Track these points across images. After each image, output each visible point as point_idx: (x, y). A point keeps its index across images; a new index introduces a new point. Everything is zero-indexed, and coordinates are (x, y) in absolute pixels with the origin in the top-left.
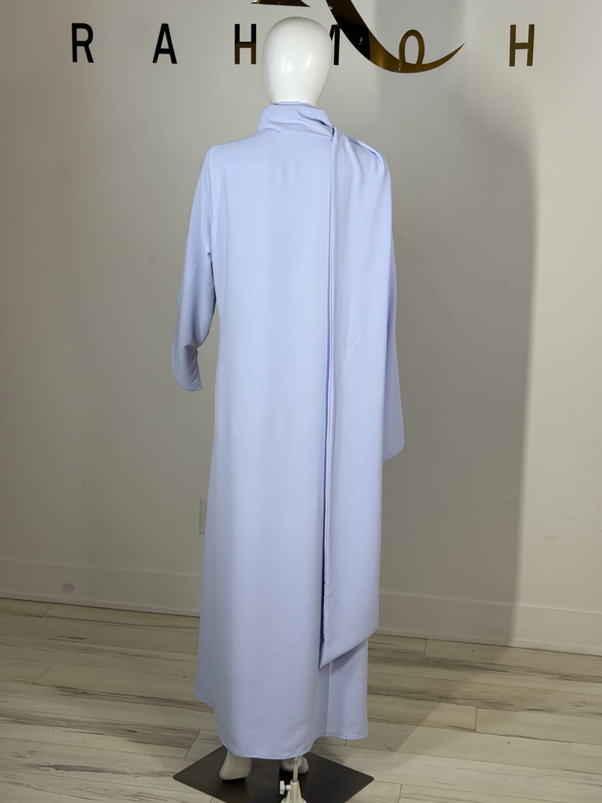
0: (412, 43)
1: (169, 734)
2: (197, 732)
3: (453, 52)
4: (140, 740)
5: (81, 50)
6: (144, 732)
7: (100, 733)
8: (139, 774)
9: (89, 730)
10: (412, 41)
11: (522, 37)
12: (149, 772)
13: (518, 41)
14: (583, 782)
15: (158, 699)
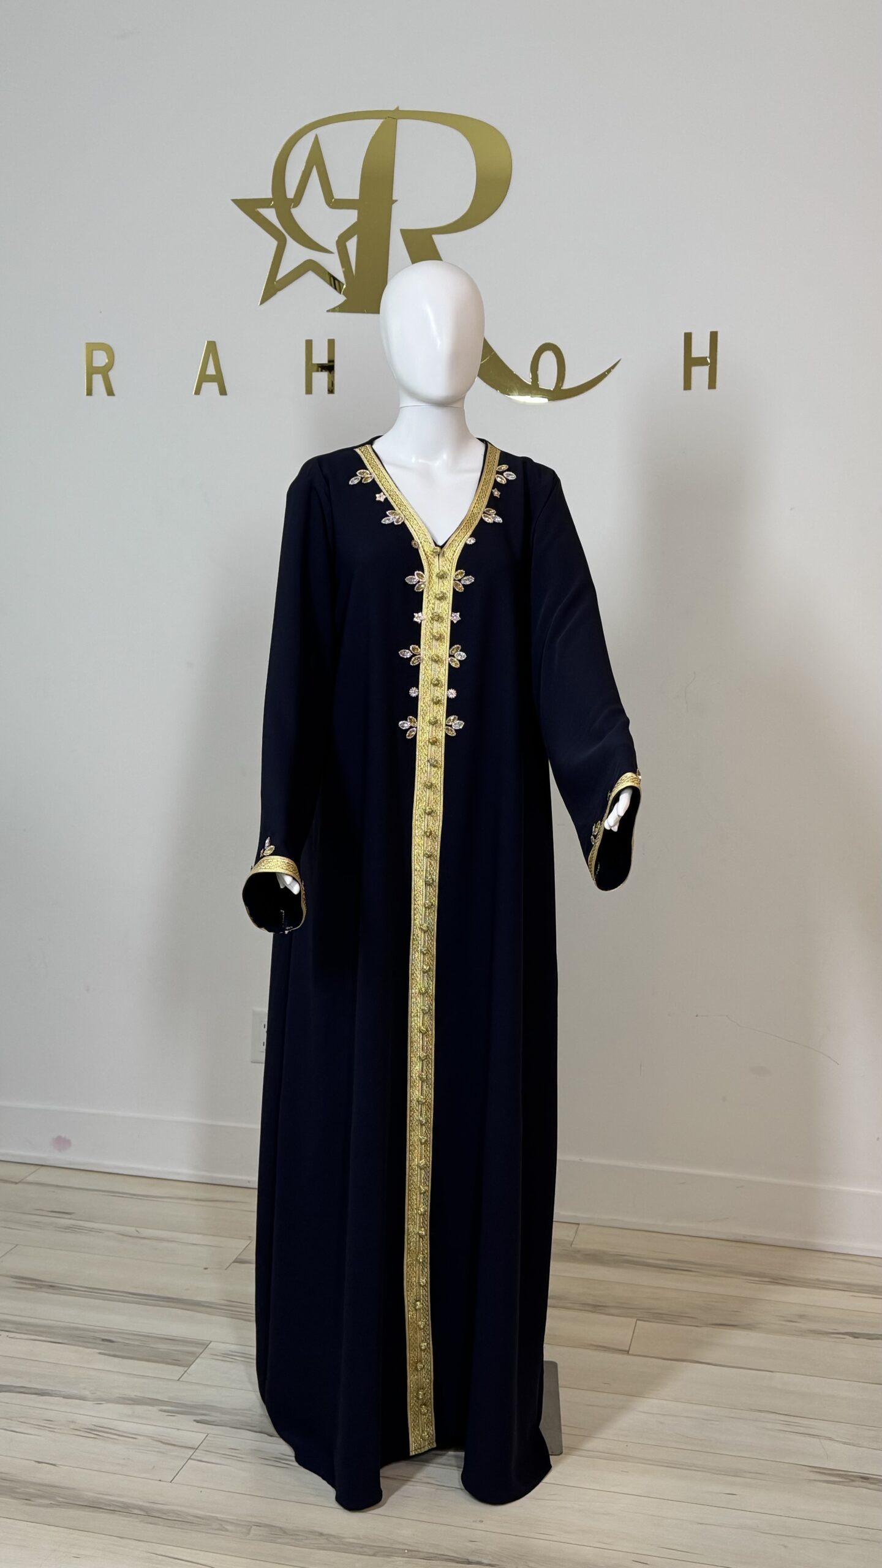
0: (548, 360)
1: (163, 1347)
2: (205, 1345)
3: (605, 372)
4: (117, 1353)
5: (98, 380)
6: (127, 1342)
7: (60, 1341)
8: (104, 1401)
9: (46, 1337)
10: (548, 358)
11: (700, 349)
12: (120, 1398)
13: (695, 354)
14: (780, 1429)
15: (159, 1297)
